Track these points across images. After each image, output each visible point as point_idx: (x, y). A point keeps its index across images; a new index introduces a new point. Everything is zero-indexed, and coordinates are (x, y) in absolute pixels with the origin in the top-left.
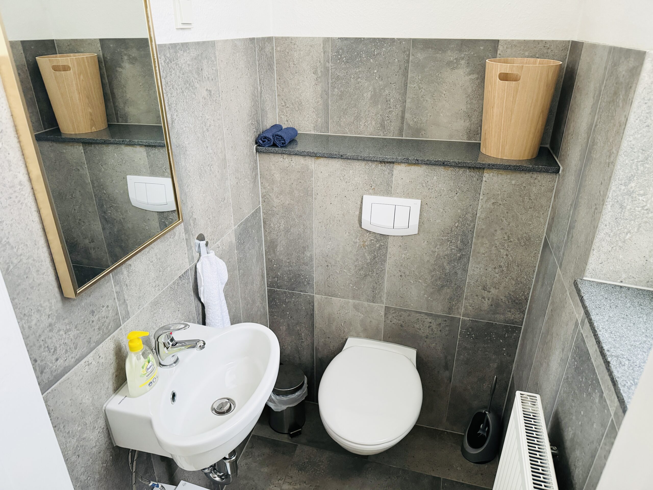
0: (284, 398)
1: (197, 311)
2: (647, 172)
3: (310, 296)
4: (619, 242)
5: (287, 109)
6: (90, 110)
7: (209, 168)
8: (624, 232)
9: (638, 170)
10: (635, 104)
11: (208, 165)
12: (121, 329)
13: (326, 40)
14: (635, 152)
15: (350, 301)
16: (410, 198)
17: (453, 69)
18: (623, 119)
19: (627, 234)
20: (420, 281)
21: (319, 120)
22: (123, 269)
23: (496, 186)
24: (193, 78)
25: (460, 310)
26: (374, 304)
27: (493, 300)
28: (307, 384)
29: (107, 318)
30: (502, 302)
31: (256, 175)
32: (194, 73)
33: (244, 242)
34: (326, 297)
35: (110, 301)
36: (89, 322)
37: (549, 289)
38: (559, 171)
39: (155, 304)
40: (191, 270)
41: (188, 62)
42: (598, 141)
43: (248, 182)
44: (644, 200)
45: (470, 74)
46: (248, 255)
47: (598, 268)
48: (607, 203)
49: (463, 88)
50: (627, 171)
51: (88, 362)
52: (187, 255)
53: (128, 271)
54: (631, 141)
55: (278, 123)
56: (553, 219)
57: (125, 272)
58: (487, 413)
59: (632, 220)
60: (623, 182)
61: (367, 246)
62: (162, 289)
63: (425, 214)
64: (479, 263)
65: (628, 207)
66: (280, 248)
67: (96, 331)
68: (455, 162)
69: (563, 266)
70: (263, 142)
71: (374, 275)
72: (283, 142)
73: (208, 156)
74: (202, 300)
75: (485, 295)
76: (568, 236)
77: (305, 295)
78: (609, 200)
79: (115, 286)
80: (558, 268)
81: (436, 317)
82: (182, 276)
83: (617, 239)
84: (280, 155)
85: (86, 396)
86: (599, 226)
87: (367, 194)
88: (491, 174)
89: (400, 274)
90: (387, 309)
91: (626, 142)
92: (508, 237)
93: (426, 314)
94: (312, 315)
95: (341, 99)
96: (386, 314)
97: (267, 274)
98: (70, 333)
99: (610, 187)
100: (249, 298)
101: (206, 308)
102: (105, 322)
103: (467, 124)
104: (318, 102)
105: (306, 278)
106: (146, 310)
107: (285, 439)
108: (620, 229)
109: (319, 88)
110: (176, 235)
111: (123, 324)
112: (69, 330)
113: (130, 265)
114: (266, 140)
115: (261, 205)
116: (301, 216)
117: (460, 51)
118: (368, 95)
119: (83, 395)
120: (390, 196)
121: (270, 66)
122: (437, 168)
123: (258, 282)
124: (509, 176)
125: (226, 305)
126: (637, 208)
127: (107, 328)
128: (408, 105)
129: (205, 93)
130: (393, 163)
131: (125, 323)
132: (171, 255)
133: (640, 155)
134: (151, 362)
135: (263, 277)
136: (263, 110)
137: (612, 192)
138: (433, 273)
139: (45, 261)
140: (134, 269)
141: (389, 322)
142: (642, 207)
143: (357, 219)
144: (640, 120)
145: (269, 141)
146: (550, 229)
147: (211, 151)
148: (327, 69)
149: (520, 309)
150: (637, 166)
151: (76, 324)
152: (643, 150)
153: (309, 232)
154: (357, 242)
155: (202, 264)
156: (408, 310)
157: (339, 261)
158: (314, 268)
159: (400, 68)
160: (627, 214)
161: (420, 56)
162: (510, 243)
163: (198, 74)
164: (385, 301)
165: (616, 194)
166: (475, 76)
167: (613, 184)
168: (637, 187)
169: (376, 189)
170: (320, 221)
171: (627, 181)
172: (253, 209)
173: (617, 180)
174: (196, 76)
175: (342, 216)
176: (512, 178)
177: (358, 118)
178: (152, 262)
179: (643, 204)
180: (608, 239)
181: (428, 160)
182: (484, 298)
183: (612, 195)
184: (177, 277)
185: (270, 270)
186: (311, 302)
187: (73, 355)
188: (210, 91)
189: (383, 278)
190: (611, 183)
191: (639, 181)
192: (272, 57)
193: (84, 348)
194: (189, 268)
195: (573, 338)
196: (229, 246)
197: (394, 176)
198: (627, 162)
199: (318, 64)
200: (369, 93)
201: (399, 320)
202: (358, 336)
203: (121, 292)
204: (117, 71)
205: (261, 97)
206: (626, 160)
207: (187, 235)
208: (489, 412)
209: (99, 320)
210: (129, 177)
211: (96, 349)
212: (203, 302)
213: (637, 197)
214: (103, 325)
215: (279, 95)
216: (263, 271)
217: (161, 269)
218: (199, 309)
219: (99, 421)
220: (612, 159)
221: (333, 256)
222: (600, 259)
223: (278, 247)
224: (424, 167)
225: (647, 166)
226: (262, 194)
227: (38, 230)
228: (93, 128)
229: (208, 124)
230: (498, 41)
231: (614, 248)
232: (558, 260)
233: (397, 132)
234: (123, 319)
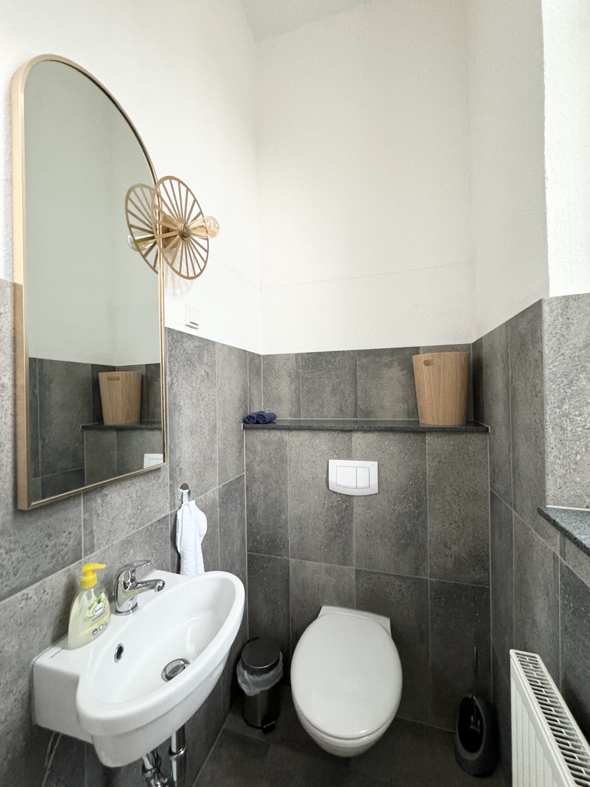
0: (258, 679)
1: (173, 561)
2: (575, 394)
3: (285, 560)
4: (571, 464)
5: (270, 402)
6: (128, 407)
7: (200, 429)
8: (573, 454)
9: (567, 393)
10: (546, 338)
11: (200, 427)
12: (80, 563)
13: (297, 355)
14: (558, 378)
15: (323, 564)
16: (368, 460)
17: (389, 368)
18: (537, 355)
19: (577, 455)
20: (385, 540)
21: (294, 409)
22: (97, 497)
23: (438, 447)
24: (194, 359)
25: (426, 570)
26: (344, 567)
27: (455, 558)
28: (283, 662)
29: (66, 546)
30: (465, 559)
31: (242, 446)
32: (196, 356)
33: (227, 503)
34: (300, 560)
35: (75, 528)
36: (42, 546)
37: (509, 536)
38: (488, 430)
39: (128, 542)
40: (171, 516)
41: (192, 347)
42: (518, 386)
43: (235, 451)
44: (582, 419)
45: (402, 371)
46: (230, 516)
47: (558, 494)
48: (547, 427)
49: (399, 380)
50: (556, 395)
51: (27, 595)
52: (169, 500)
53: (103, 501)
54: (551, 369)
55: (263, 410)
56: (493, 471)
57: (99, 501)
58: (475, 698)
59: (576, 441)
60: (556, 405)
61: (335, 507)
62: (137, 529)
63: (382, 474)
64: (436, 519)
65: (569, 428)
66: (259, 512)
67: (48, 558)
68: (401, 428)
69: (518, 509)
70: (249, 420)
71: (343, 535)
72: (264, 420)
73: (200, 419)
74: (179, 550)
75: (447, 553)
76: (514, 477)
77: (281, 559)
78: (548, 423)
79: (84, 513)
80: (513, 511)
81: (404, 579)
82: (160, 520)
83: (568, 461)
84: (261, 430)
85: (11, 642)
86: (546, 449)
87: (331, 459)
88: (432, 437)
89: (366, 533)
90: (357, 571)
91: (547, 370)
92: (458, 492)
93: (395, 576)
94: (288, 581)
95: (309, 393)
96: (357, 578)
97: (248, 539)
98: (13, 554)
99: (545, 412)
100: (228, 559)
101: (181, 558)
102: (62, 550)
103: (406, 406)
104: (292, 396)
105: (282, 541)
106: (115, 546)
107: (256, 735)
108: (568, 451)
109: (293, 387)
110: (161, 478)
111: (84, 557)
112: (12, 550)
113: (107, 495)
114: (251, 419)
115: (245, 473)
116: (277, 481)
117: (392, 355)
118: (328, 389)
119: (6, 640)
120: (352, 460)
121: (258, 373)
122: (387, 434)
123: (239, 545)
124: (447, 438)
125: (202, 559)
126: (578, 429)
127: (63, 558)
128: (359, 394)
129: (203, 373)
130: (351, 431)
131: (87, 557)
132: (153, 495)
133: (564, 379)
134: (101, 603)
135: (243, 540)
136: (251, 400)
137: (548, 416)
138: (396, 532)
139: (7, 467)
140: (110, 500)
141: (360, 586)
142: (583, 427)
143: (325, 481)
144: (554, 351)
145: (253, 419)
146: (493, 482)
147: (203, 416)
148: (298, 374)
149: (483, 567)
150: (564, 389)
151: (24, 545)
152: (566, 375)
153: (284, 495)
154: (325, 504)
155: (183, 511)
156: (378, 573)
157: (311, 523)
158: (289, 531)
159: (350, 370)
160: (570, 435)
161: (364, 361)
162: (460, 499)
163: (200, 358)
164: (355, 564)
165: (553, 417)
166: (405, 372)
167: (547, 408)
168: (571, 408)
169: (339, 454)
170: (294, 485)
171: (560, 404)
172: (238, 475)
173: (550, 404)
174: (197, 359)
175: (312, 479)
176: (450, 439)
177: (322, 406)
178: (131, 498)
179: (582, 424)
180: (559, 462)
181: (379, 427)
182: (446, 556)
183: (550, 419)
184: (154, 520)
185: (250, 533)
186: (286, 567)
187: (9, 583)
188: (208, 373)
189: (351, 538)
190: (545, 408)
191: (571, 402)
192: (259, 367)
193: (26, 576)
194: (169, 513)
195: (555, 576)
196: (212, 503)
197: (353, 443)
198: (554, 387)
199: (292, 371)
200: (330, 388)
201: (370, 584)
202: (331, 604)
203: (89, 521)
204: (153, 384)
205: (250, 390)
206: (552, 385)
207: (172, 482)
208: (477, 697)
209: (55, 545)
210: (146, 455)
211: (42, 581)
212: (179, 552)
213: (575, 418)
214: (59, 553)
215: (264, 393)
216: (244, 535)
217: (139, 507)
218: (174, 560)
219: (20, 681)
220: (538, 389)
221: (305, 518)
222: (558, 484)
223: (258, 511)
224: (376, 434)
225: (574, 388)
226: (246, 463)
227: (8, 433)
228: (128, 420)
229: (204, 395)
230: (419, 347)
231: (568, 471)
232: (511, 504)
233: (352, 415)
234: (86, 551)
